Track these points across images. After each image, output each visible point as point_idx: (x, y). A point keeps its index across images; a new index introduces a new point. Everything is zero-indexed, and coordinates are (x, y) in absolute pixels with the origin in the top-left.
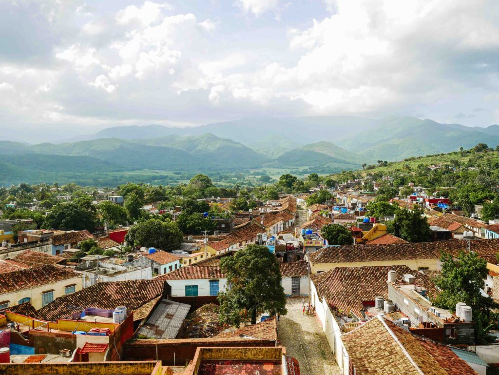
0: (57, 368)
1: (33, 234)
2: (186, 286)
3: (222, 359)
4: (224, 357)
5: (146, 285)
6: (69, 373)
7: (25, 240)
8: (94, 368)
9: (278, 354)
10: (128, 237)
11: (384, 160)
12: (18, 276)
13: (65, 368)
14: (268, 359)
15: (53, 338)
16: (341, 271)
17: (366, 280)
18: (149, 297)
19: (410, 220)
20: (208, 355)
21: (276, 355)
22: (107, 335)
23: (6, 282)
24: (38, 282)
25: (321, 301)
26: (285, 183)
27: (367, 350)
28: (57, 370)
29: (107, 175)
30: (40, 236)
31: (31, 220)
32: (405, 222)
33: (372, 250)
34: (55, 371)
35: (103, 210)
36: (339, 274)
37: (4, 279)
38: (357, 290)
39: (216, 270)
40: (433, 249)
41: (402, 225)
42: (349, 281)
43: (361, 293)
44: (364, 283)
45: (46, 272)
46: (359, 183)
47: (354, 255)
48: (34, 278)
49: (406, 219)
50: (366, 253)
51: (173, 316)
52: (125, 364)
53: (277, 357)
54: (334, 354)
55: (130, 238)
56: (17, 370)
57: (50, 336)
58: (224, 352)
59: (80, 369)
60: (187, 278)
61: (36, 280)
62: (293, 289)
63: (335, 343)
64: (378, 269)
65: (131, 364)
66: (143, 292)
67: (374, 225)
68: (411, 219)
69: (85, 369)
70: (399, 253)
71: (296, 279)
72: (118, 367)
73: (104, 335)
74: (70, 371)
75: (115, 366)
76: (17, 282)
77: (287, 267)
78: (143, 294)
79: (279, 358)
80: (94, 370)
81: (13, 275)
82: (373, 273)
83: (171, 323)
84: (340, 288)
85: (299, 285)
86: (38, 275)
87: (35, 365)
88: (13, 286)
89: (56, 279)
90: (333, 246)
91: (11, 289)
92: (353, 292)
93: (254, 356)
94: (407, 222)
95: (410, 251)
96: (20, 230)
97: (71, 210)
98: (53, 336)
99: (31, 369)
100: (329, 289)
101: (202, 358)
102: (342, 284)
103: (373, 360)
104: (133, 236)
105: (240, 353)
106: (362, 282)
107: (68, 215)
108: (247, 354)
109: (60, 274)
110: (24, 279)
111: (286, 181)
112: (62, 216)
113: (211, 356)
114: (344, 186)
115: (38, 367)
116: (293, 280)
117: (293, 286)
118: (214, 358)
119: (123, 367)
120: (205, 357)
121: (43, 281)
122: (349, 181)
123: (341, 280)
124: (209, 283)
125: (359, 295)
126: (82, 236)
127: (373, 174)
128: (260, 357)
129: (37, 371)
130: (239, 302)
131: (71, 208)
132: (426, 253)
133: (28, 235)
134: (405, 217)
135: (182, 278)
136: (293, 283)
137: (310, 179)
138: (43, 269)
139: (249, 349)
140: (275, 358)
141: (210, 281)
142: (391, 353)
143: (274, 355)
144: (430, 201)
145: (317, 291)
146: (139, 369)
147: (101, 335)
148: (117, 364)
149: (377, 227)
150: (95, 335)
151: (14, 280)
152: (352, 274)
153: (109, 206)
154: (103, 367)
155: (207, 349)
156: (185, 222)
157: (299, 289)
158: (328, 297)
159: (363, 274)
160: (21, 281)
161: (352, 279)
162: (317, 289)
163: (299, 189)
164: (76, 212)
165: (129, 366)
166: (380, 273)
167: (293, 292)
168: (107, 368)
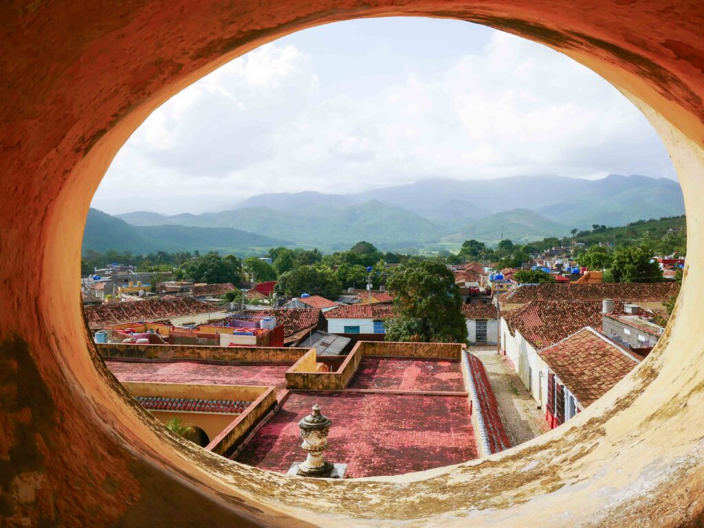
0: (199, 351)
1: (172, 284)
2: (345, 327)
3: (388, 355)
4: (390, 353)
5: (298, 313)
6: (212, 357)
7: (164, 291)
8: (240, 353)
9: (456, 351)
10: (278, 287)
11: (600, 225)
12: (157, 305)
13: (208, 351)
14: (444, 357)
15: (195, 338)
16: (540, 305)
17: (573, 315)
18: (302, 326)
19: (635, 264)
20: (370, 351)
21: (454, 353)
22: (254, 335)
23: (144, 309)
24: (178, 313)
25: (513, 335)
26: (469, 251)
27: (572, 358)
28: (199, 354)
29: (254, 250)
30: (179, 287)
31: (171, 272)
32: (628, 267)
33: (581, 290)
34: (197, 355)
35: (250, 267)
36: (537, 308)
37: (142, 306)
38: (561, 326)
39: (381, 310)
40: (667, 292)
41: (624, 270)
42: (550, 316)
43: (566, 329)
44: (570, 319)
45: (187, 303)
46: (567, 251)
47: (557, 295)
48: (173, 308)
49: (629, 263)
50: (573, 294)
51: (329, 345)
52: (274, 350)
53: (455, 355)
54: (529, 390)
55: (280, 288)
56: (156, 352)
57: (191, 336)
58: (390, 347)
59: (224, 354)
60: (346, 317)
61: (176, 311)
62: (477, 335)
63: (530, 377)
64: (590, 304)
65: (281, 350)
66: (294, 321)
67: (585, 273)
68: (637, 263)
69: (230, 354)
70: (619, 294)
71: (481, 323)
72: (267, 353)
73: (250, 334)
74: (214, 356)
75: (263, 352)
76: (155, 311)
77: (469, 308)
78: (295, 323)
79: (458, 357)
80: (239, 356)
81: (151, 303)
82: (582, 308)
83: (327, 350)
84: (538, 322)
85: (486, 331)
86: (177, 306)
87: (176, 347)
88: (152, 314)
89: (198, 312)
90: (530, 284)
91: (149, 317)
92: (555, 328)
93: (427, 353)
94: (631, 266)
95: (633, 292)
96: (158, 281)
97: (214, 261)
98: (194, 336)
99: (172, 351)
100: (523, 324)
101: (364, 353)
102: (542, 319)
103: (579, 365)
104: (283, 286)
105: (409, 349)
106: (567, 318)
107: (212, 266)
108: (418, 351)
109: (202, 308)
110: (163, 308)
111: (470, 249)
112: (204, 267)
113: (375, 351)
114: (546, 254)
115: (179, 349)
116: (477, 324)
117: (477, 331)
118: (378, 354)
119: (272, 353)
120: (366, 352)
121: (183, 312)
122: (553, 249)
123: (540, 315)
124: (373, 323)
125: (563, 331)
126: (225, 289)
127: (586, 240)
128: (435, 355)
129: (178, 354)
130: (409, 328)
131: (214, 259)
132: (656, 295)
133: (167, 286)
134: (628, 260)
135: (340, 316)
136: (477, 327)
137: (502, 247)
138: (183, 300)
139: (421, 345)
140: (453, 356)
141: (374, 321)
142: (604, 355)
143: (452, 353)
144: (664, 261)
145: (508, 325)
146: (290, 356)
147: (247, 334)
148: (265, 349)
149: (589, 275)
150: (240, 334)
151: (152, 308)
152: (555, 308)
153: (256, 263)
154: (250, 352)
155: (369, 343)
156: (344, 275)
157: (485, 335)
158: (522, 331)
159: (568, 309)
160: (160, 310)
161: (554, 314)
162: (508, 323)
163: (487, 258)
164: (219, 264)
165: (279, 352)
166: (593, 308)
167: (477, 338)
168: (254, 354)
